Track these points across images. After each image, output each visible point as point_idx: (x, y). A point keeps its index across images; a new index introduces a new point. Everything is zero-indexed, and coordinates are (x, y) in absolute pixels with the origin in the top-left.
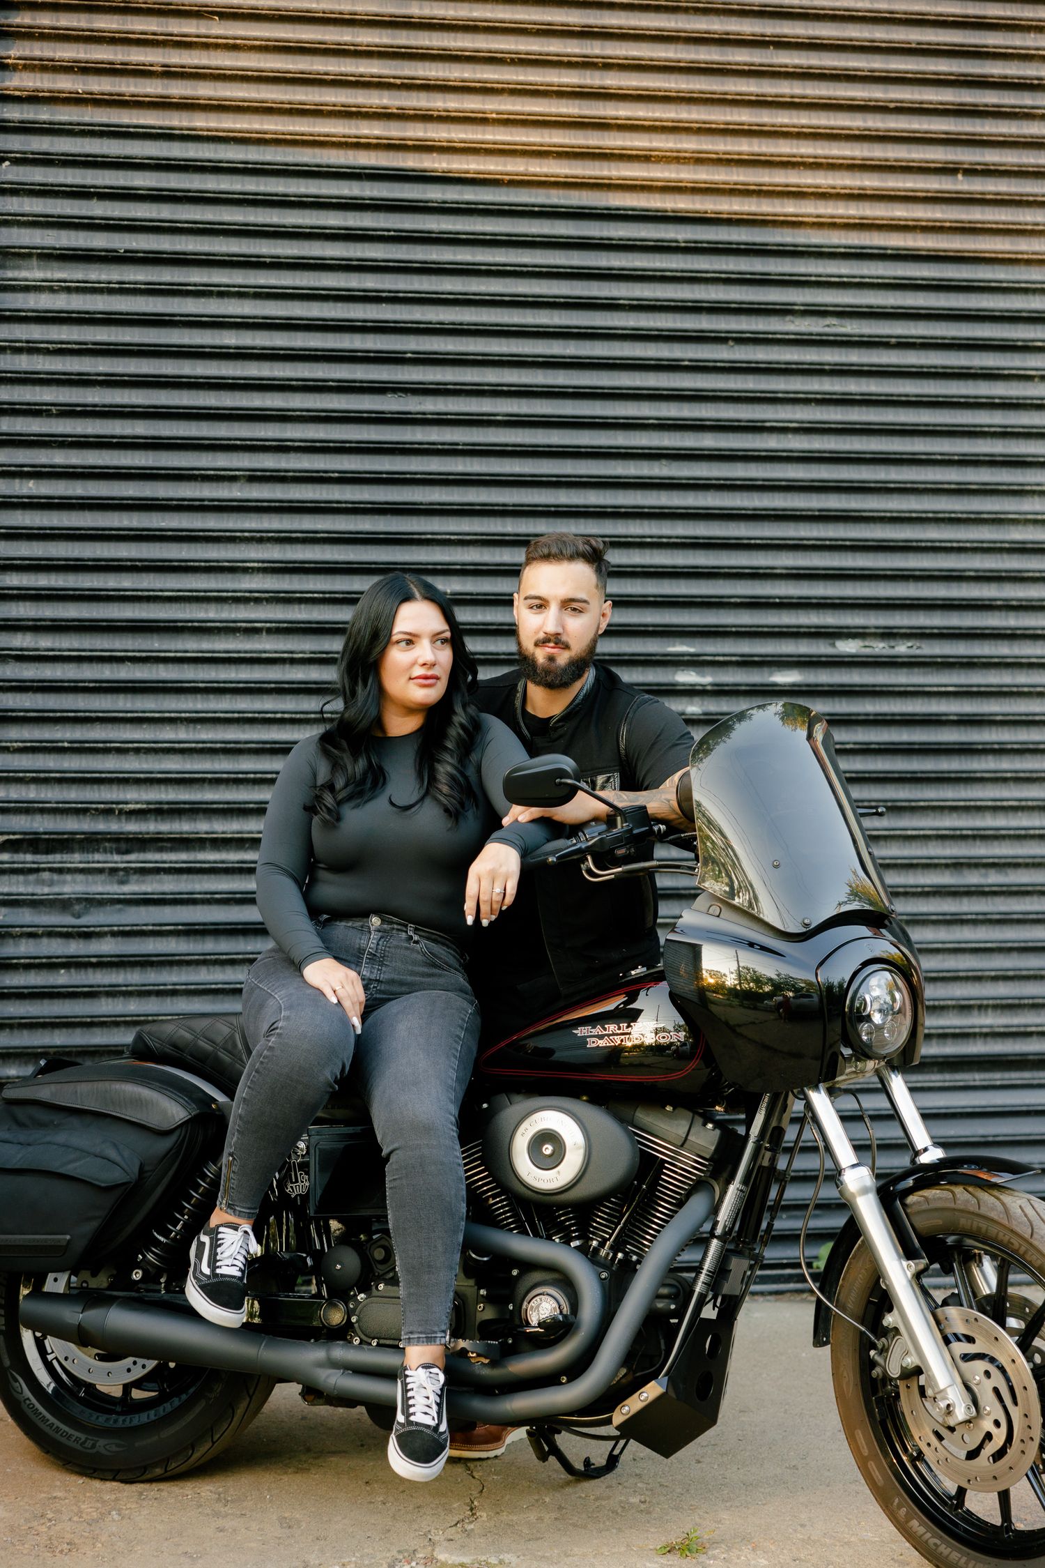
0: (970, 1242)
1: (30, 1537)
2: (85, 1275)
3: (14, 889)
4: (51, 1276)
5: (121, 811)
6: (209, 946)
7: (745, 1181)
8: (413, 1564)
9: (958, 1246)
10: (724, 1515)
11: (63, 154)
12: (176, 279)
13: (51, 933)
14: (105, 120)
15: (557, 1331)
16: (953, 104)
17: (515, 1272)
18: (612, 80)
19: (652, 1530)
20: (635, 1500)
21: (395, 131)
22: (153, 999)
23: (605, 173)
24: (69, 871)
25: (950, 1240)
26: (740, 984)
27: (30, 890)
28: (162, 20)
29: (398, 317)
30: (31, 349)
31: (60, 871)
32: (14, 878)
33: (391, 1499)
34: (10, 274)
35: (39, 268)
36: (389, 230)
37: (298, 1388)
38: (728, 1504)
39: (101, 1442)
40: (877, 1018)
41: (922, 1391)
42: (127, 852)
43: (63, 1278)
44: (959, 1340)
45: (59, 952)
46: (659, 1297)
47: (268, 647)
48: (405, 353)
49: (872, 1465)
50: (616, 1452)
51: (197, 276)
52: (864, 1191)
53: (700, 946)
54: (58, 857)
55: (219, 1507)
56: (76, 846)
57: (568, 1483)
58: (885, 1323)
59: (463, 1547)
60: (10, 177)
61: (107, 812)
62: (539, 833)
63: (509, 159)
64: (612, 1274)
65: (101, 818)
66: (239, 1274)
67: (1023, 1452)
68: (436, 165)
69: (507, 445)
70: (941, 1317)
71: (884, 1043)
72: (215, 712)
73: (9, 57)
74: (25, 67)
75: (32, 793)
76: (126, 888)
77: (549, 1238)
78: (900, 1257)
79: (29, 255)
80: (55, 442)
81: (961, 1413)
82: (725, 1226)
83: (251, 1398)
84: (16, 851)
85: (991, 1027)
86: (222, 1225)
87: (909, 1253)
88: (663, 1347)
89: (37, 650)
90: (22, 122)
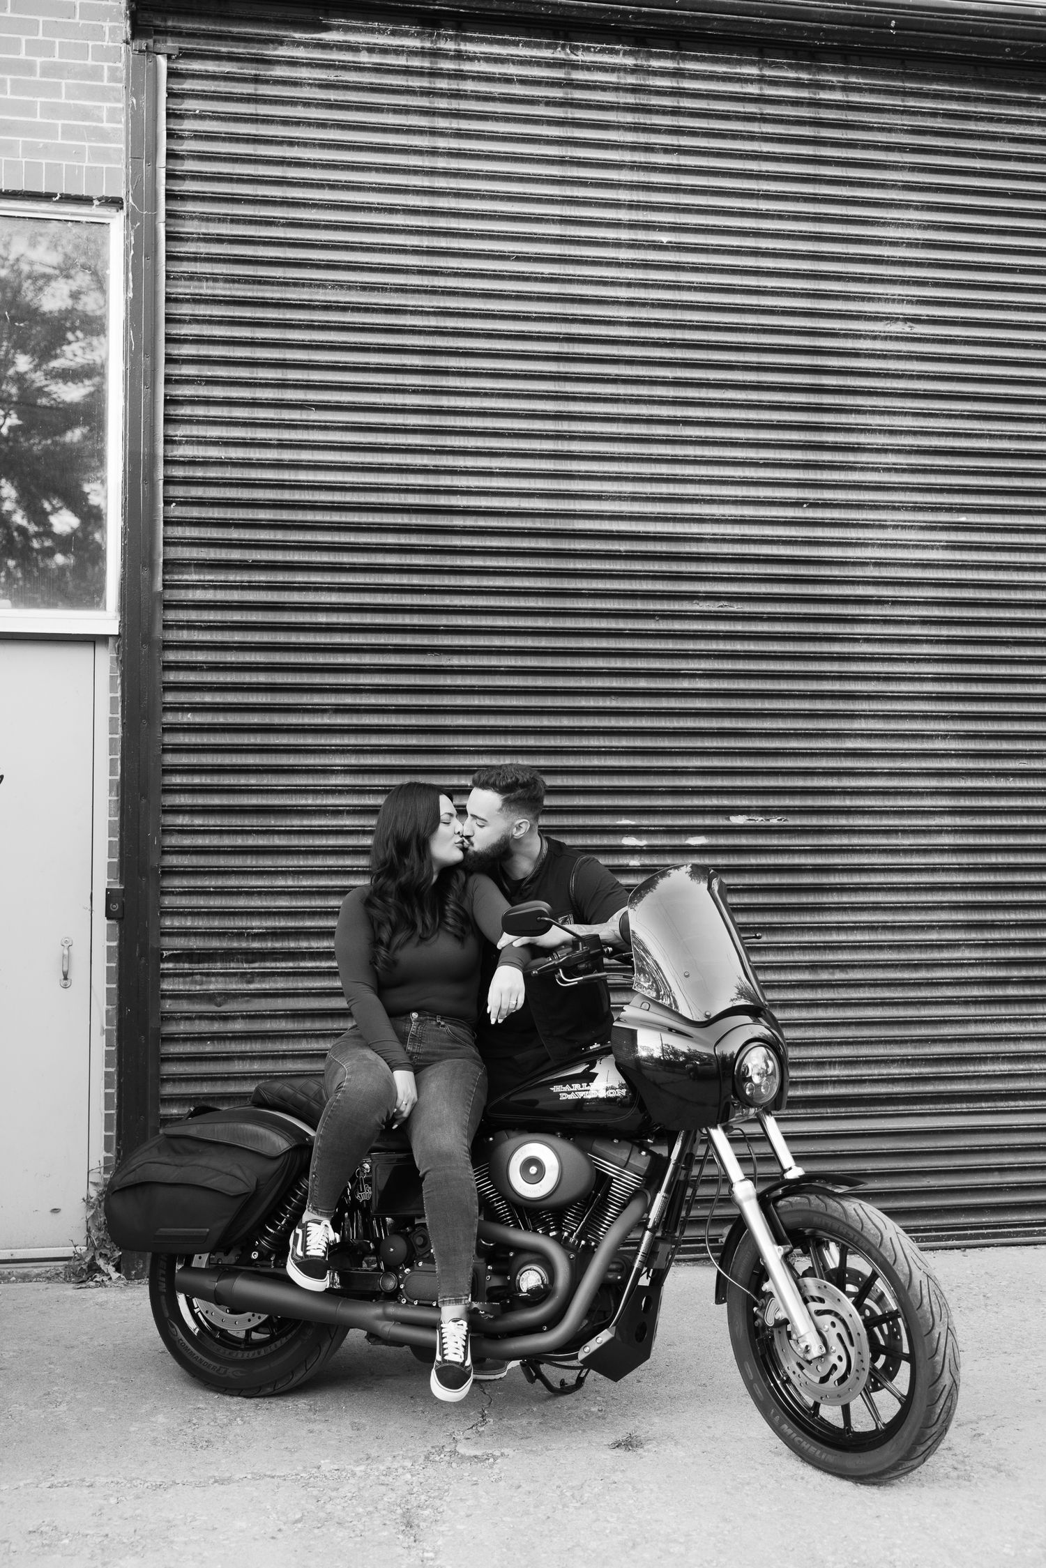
0: (821, 1233)
1: (181, 1436)
2: (220, 1255)
3: (176, 987)
4: (196, 1256)
5: (248, 934)
6: (308, 1025)
7: (667, 1191)
8: (442, 1456)
9: (813, 1236)
10: (656, 1420)
11: (211, 499)
12: (286, 579)
13: (201, 1017)
14: (239, 476)
15: (539, 1296)
16: (802, 461)
17: (511, 1254)
18: (576, 446)
19: (607, 1431)
20: (594, 1409)
21: (432, 481)
22: (270, 1062)
23: (572, 507)
24: (214, 975)
25: (807, 1231)
26: (663, 1056)
27: (187, 988)
28: (278, 411)
29: (434, 603)
30: (190, 626)
31: (208, 975)
32: (177, 980)
33: (428, 1409)
34: (176, 577)
35: (195, 574)
36: (428, 545)
37: (365, 1333)
38: (659, 1412)
39: (231, 1370)
40: (756, 1079)
41: (789, 1335)
42: (253, 961)
43: (205, 1257)
44: (814, 1300)
45: (207, 1029)
46: (610, 1271)
47: (348, 822)
48: (440, 626)
49: (756, 1386)
50: (583, 1375)
51: (300, 578)
52: (749, 1198)
53: (635, 1031)
54: (206, 965)
55: (310, 1415)
56: (218, 958)
57: (549, 1398)
58: (763, 1289)
59: (477, 1443)
60: (177, 514)
61: (239, 934)
62: (526, 954)
63: (508, 498)
64: (577, 1256)
65: (235, 938)
66: (323, 1255)
67: (858, 1378)
68: (459, 503)
69: (507, 687)
70: (802, 1285)
71: (761, 1096)
72: (312, 867)
73: (176, 436)
74: (187, 442)
75: (189, 922)
76: (252, 986)
77: (535, 1231)
78: (773, 1243)
79: (189, 565)
80: (206, 687)
81: (816, 1351)
82: (654, 1222)
83: (332, 1339)
84: (178, 962)
85: (838, 1077)
86: (309, 1221)
87: (779, 1241)
88: (613, 1305)
89: (193, 826)
90: (185, 478)
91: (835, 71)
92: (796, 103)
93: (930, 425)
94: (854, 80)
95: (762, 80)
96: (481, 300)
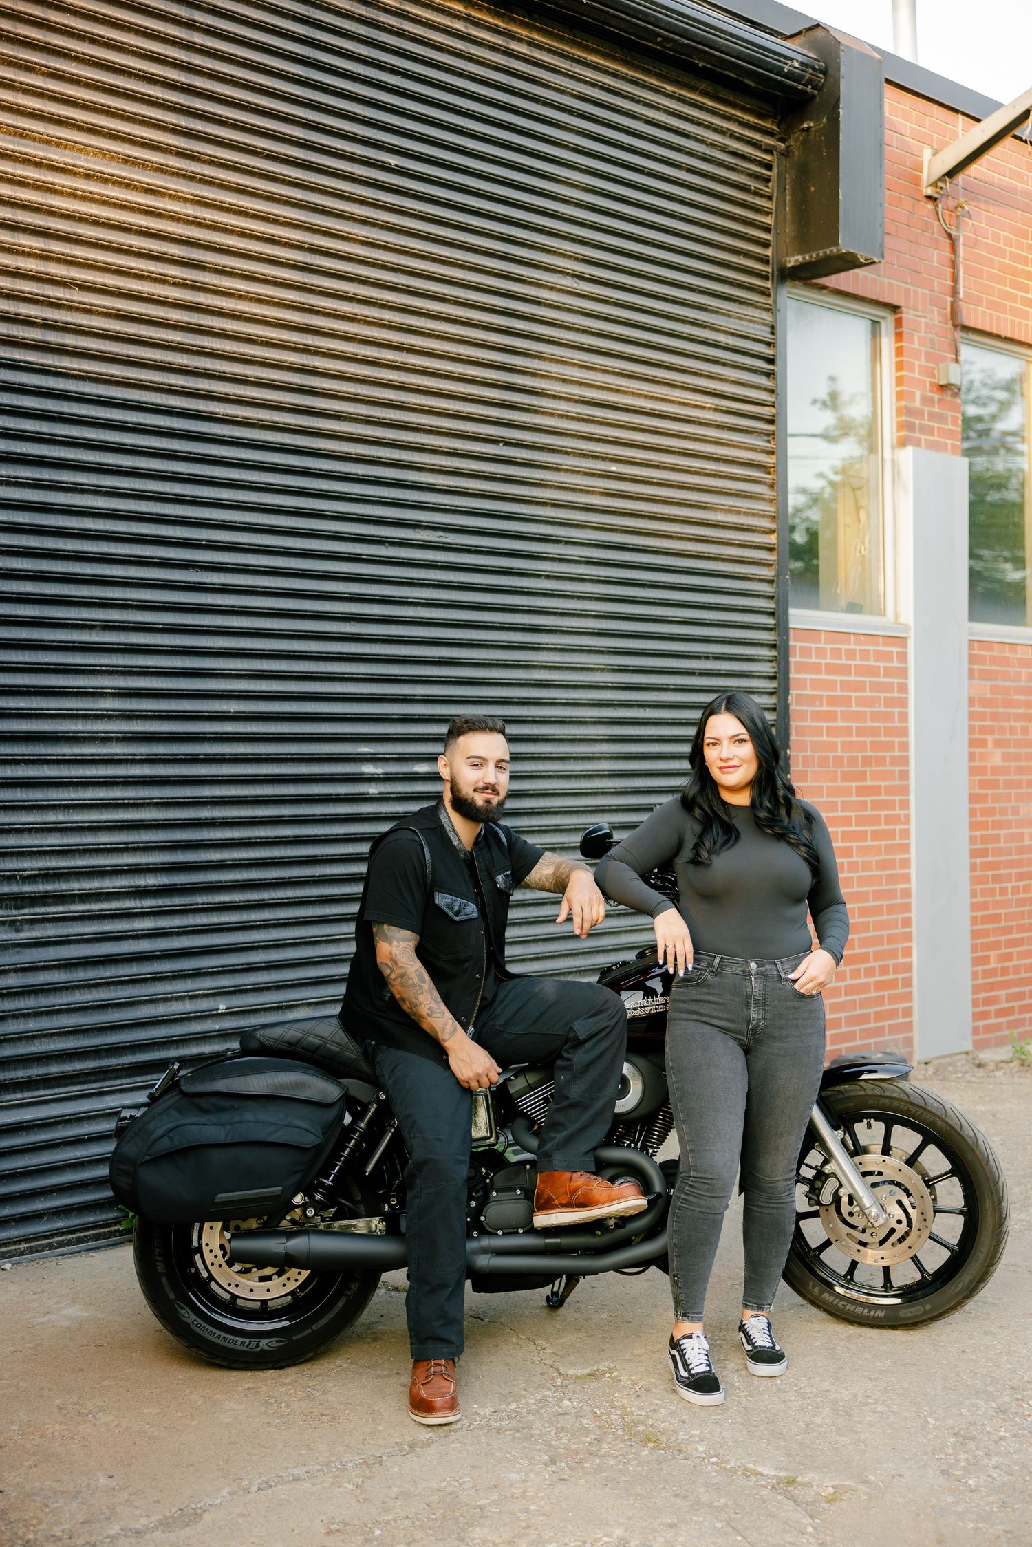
6: (81, 974)
16: (497, 399)
18: (318, 362)
23: (318, 425)
28: (39, 287)
36: (190, 453)
39: (263, 1342)
42: (22, 908)
47: (117, 751)
48: (201, 540)
61: (10, 877)
63: (260, 410)
67: (919, 1236)
68: (217, 410)
78: (832, 1129)
87: (834, 1127)
91: (524, 25)
92: (494, 48)
93: (592, 377)
94: (536, 37)
95: (468, 19)
96: (233, 194)
